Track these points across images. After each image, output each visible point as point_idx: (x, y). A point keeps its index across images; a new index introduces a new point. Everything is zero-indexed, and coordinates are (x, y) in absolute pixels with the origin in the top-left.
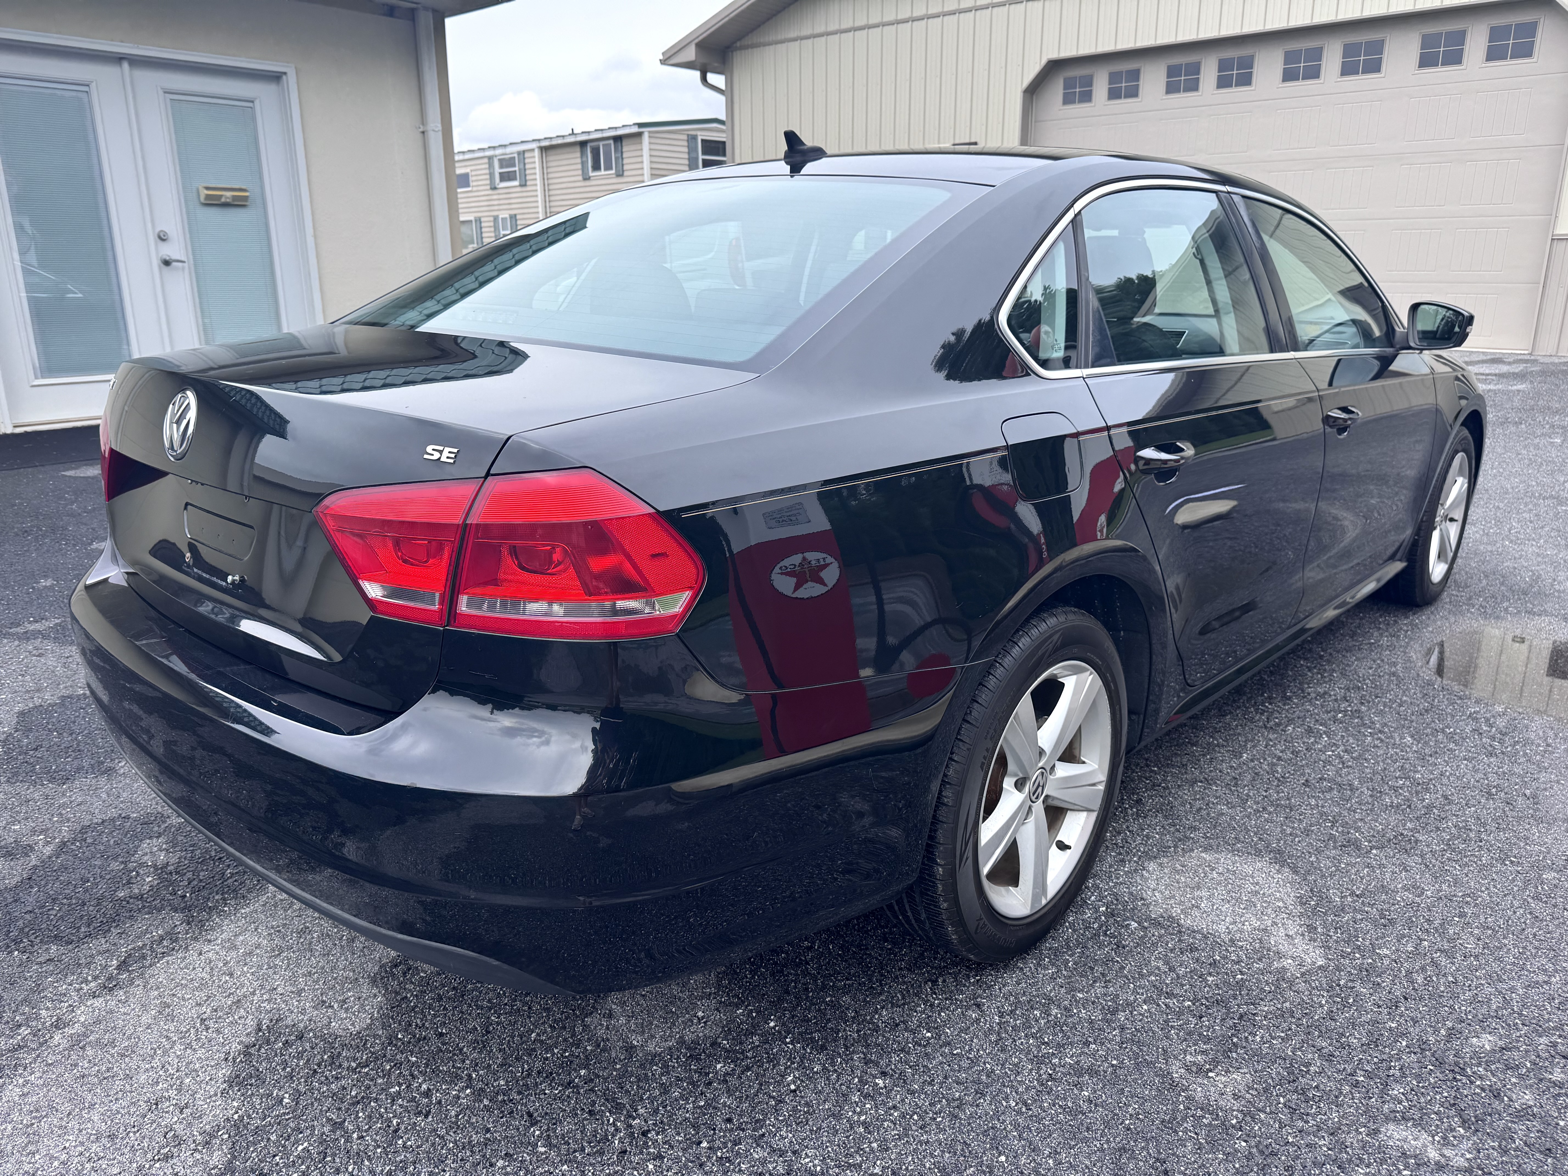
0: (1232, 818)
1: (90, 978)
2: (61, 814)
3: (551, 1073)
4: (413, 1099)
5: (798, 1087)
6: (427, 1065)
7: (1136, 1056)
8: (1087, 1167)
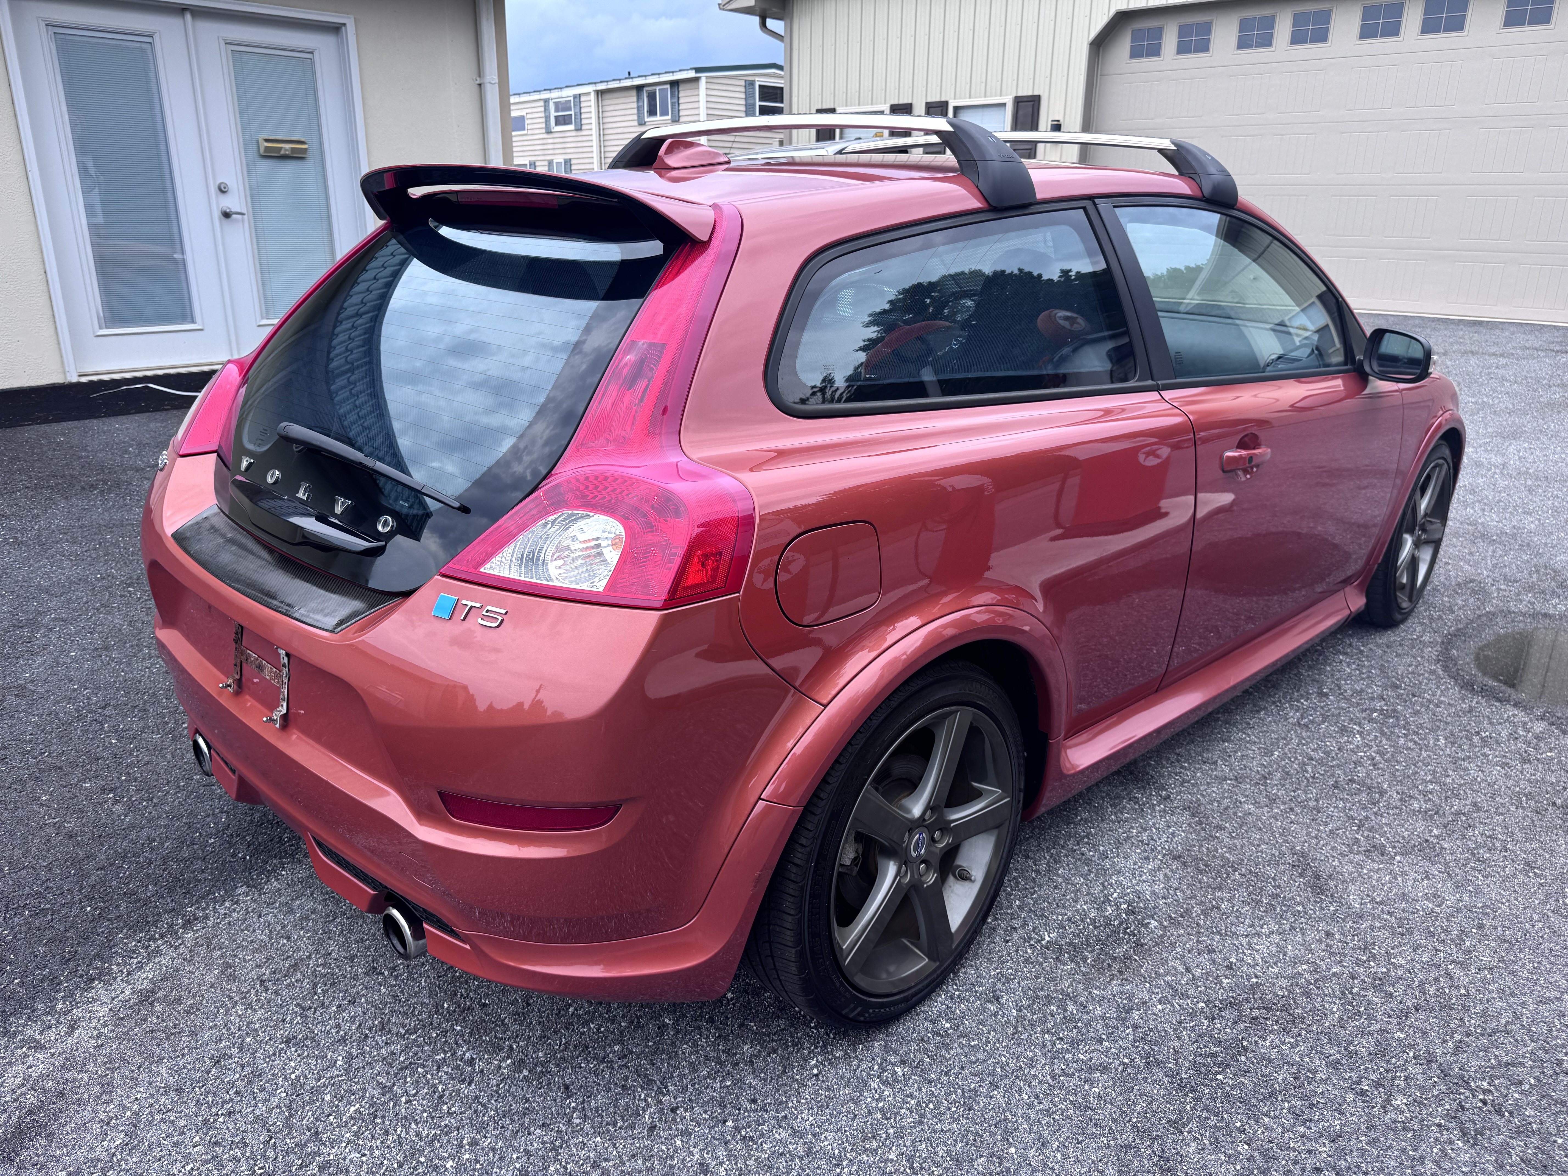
0: (1259, 819)
1: (157, 936)
2: (128, 773)
3: (587, 1048)
4: (457, 1067)
5: (820, 1072)
6: (471, 1034)
7: (1147, 1054)
8: (1093, 1162)
